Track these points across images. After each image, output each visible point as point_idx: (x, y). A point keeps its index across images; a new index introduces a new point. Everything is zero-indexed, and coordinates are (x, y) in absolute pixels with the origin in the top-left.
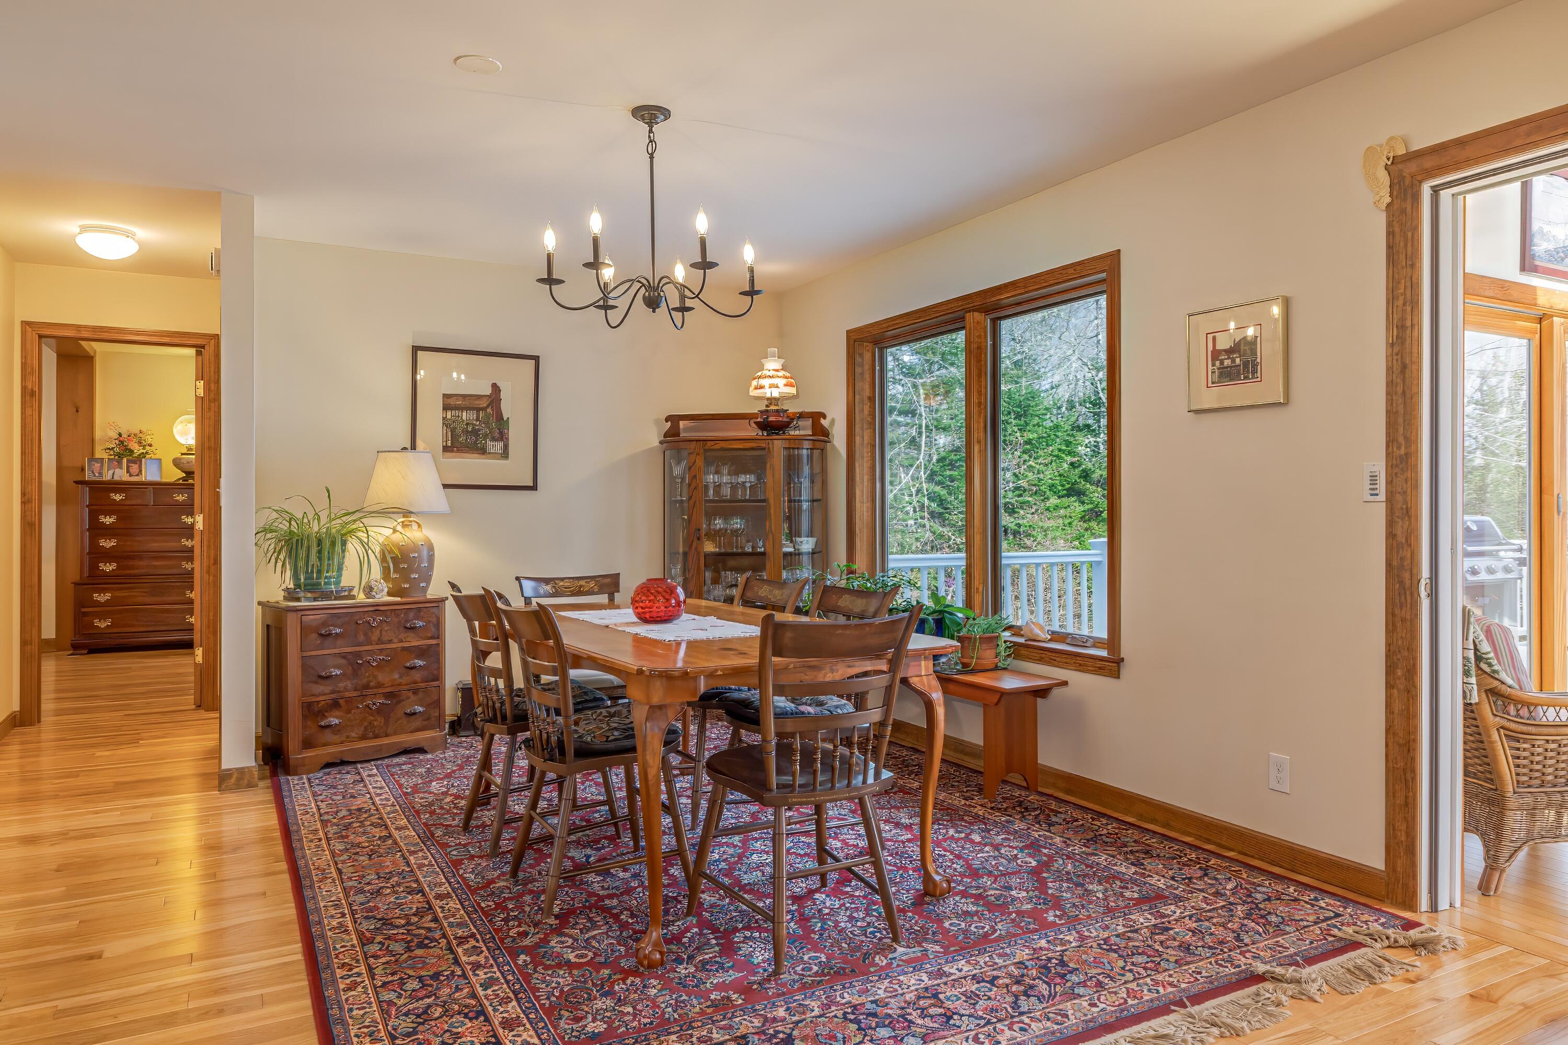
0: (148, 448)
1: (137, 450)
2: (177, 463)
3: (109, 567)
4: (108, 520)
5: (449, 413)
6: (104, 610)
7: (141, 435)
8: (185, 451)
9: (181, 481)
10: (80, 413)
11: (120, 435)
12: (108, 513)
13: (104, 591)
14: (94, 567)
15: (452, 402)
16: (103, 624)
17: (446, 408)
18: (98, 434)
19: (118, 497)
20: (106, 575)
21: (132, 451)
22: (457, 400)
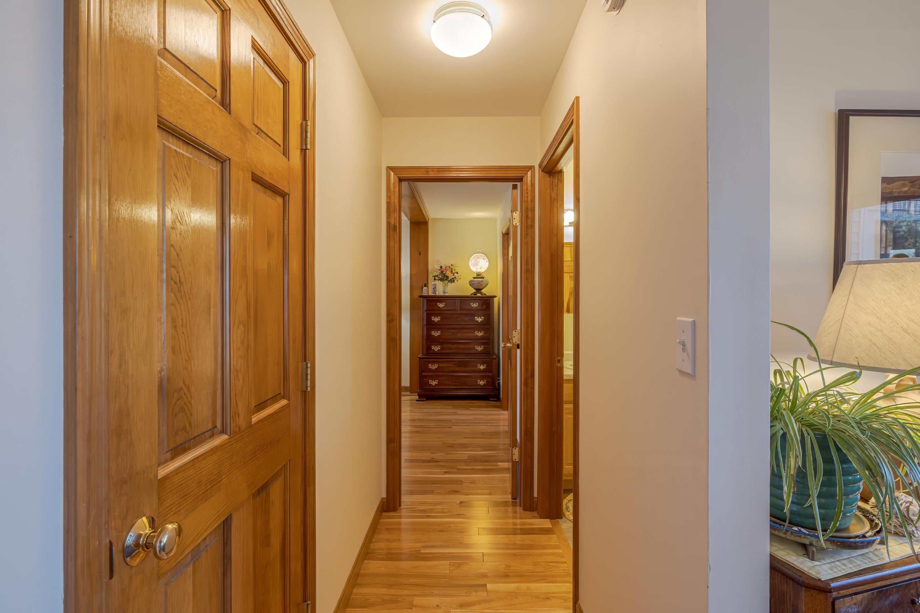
0: (456, 274)
1: (451, 276)
2: (471, 284)
3: (436, 348)
4: (436, 319)
5: (890, 206)
6: (435, 375)
7: (452, 267)
8: (476, 276)
9: (473, 296)
10: (421, 255)
11: (441, 267)
12: (436, 315)
13: (433, 363)
14: (429, 348)
15: (895, 188)
16: (434, 383)
17: (886, 198)
18: (430, 267)
19: (441, 305)
20: (435, 353)
21: (447, 277)
22: (904, 186)
